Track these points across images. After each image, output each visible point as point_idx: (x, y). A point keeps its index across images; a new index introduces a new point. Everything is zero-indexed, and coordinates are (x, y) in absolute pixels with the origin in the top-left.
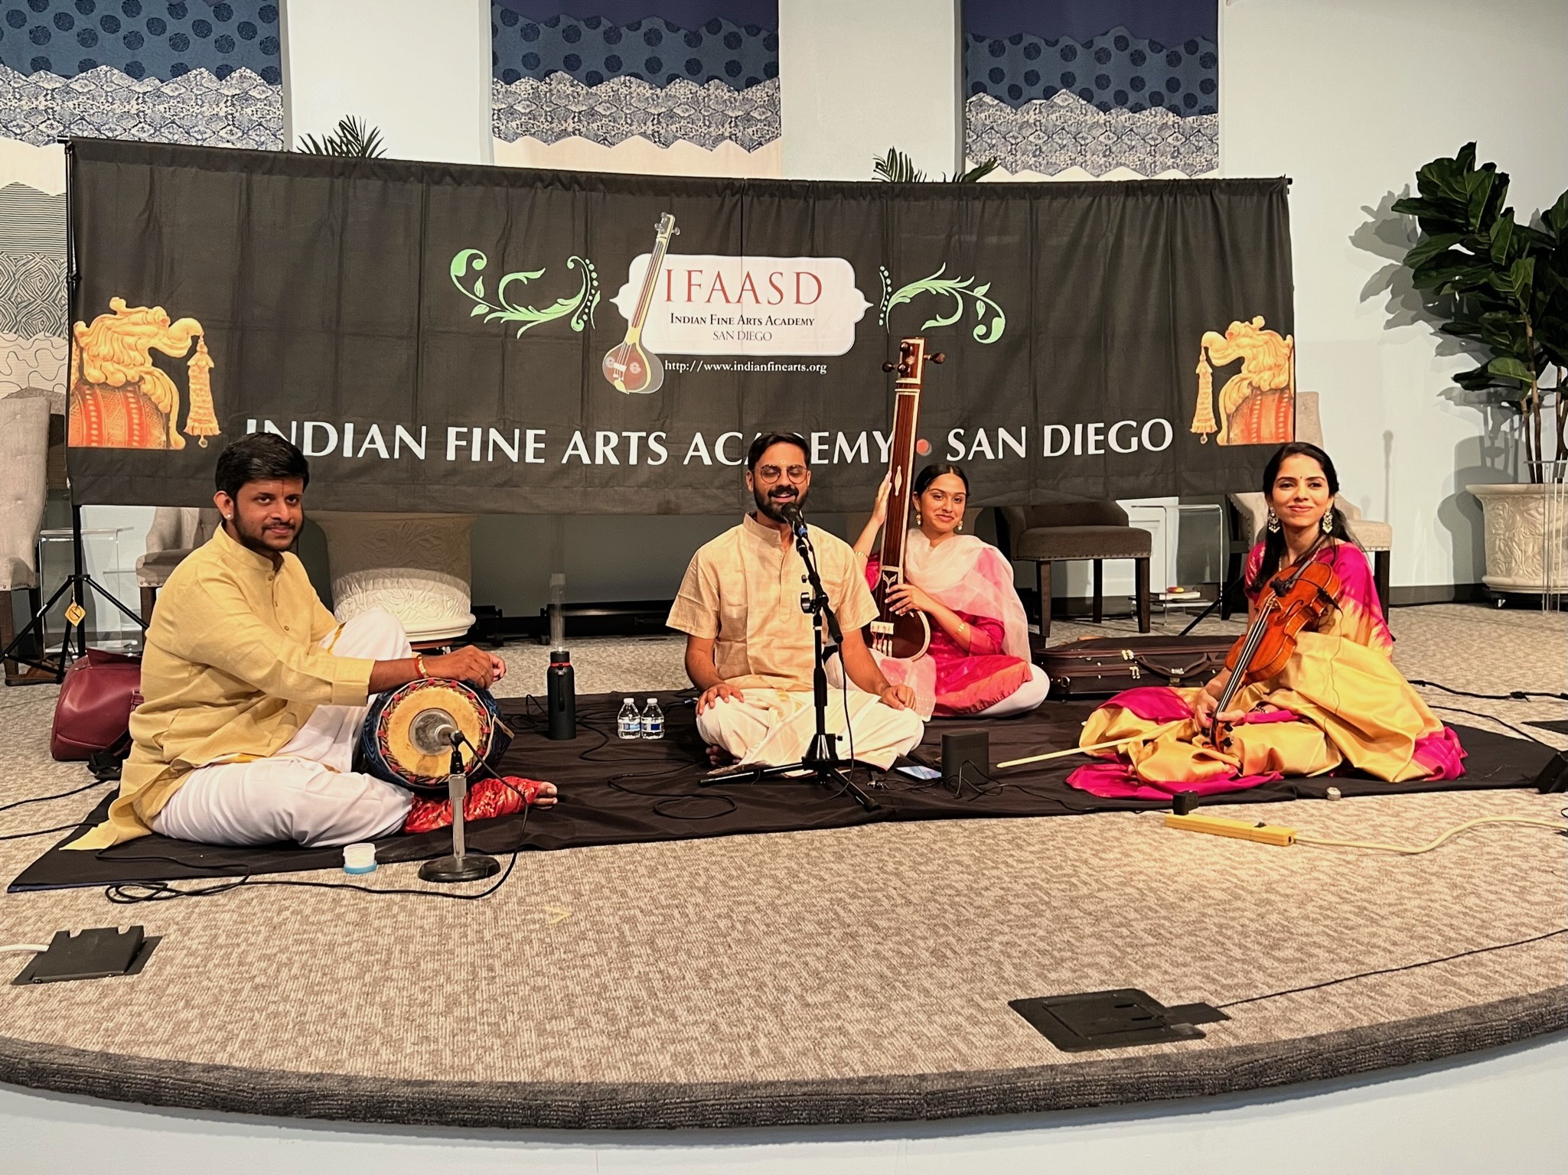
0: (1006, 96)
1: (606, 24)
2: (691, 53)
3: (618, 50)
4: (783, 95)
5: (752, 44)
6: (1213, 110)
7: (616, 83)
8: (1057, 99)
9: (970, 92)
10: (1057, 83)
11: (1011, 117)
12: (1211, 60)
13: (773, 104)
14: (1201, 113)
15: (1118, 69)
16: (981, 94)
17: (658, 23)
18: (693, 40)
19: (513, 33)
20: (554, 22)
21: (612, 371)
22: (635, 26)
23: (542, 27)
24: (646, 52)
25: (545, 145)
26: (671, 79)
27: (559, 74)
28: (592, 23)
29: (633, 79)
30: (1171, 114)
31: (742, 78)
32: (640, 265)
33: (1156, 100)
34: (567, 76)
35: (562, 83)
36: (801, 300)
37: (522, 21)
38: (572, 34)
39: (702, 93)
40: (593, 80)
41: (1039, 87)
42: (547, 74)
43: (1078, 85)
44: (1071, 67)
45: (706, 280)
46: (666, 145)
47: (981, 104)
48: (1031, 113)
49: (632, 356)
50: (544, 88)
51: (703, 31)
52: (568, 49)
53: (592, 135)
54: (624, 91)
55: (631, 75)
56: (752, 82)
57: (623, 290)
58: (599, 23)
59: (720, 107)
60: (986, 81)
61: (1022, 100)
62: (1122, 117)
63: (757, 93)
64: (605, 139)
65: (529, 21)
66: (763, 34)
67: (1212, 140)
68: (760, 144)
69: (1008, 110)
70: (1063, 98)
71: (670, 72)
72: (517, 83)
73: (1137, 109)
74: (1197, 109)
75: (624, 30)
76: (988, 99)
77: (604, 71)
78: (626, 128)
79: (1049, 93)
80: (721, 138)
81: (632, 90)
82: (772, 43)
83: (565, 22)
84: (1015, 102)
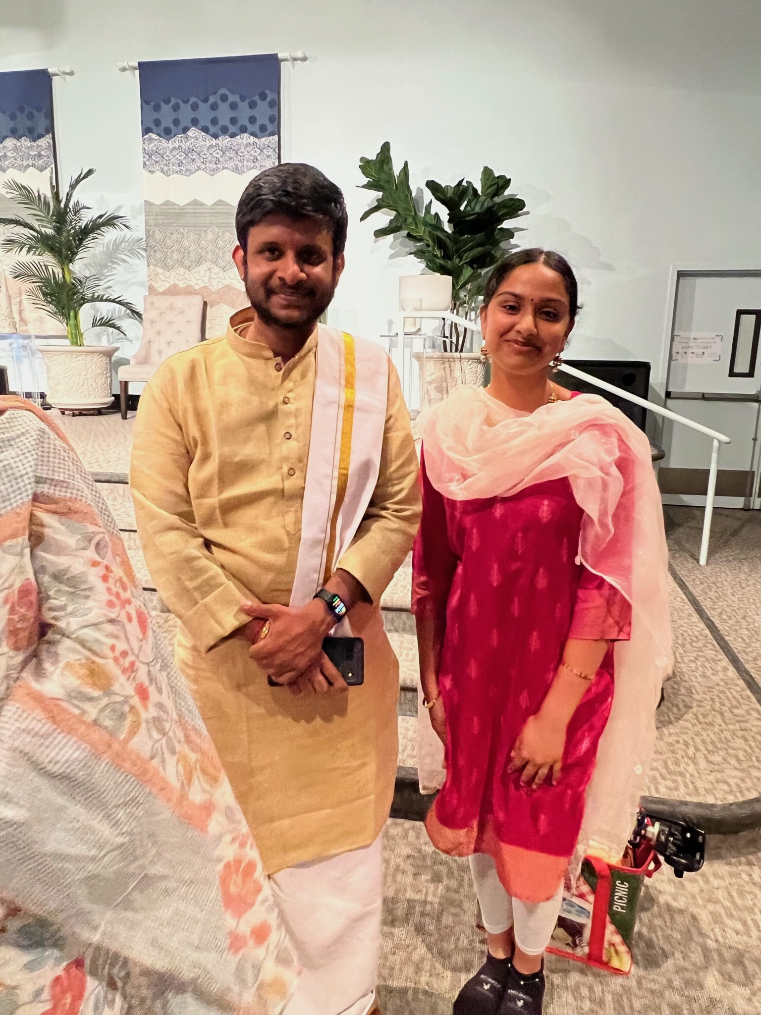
0: (163, 133)
2: (13, 124)
5: (39, 117)
6: (277, 132)
8: (190, 133)
9: (146, 132)
10: (190, 125)
11: (166, 145)
12: (276, 103)
13: (50, 147)
14: (271, 135)
15: (223, 113)
16: (150, 134)
18: (13, 117)
26: (5, 138)
30: (252, 137)
31: (35, 135)
33: (243, 130)
39: (18, 144)
41: (180, 127)
43: (200, 126)
44: (196, 114)
47: (150, 139)
48: (177, 141)
51: (17, 112)
56: (40, 136)
60: (153, 127)
61: (171, 135)
62: (224, 141)
67: (275, 150)
69: (164, 141)
70: (193, 132)
73: (233, 136)
74: (267, 133)
76: (154, 136)
79: (185, 130)
80: (28, 166)
84: (168, 137)
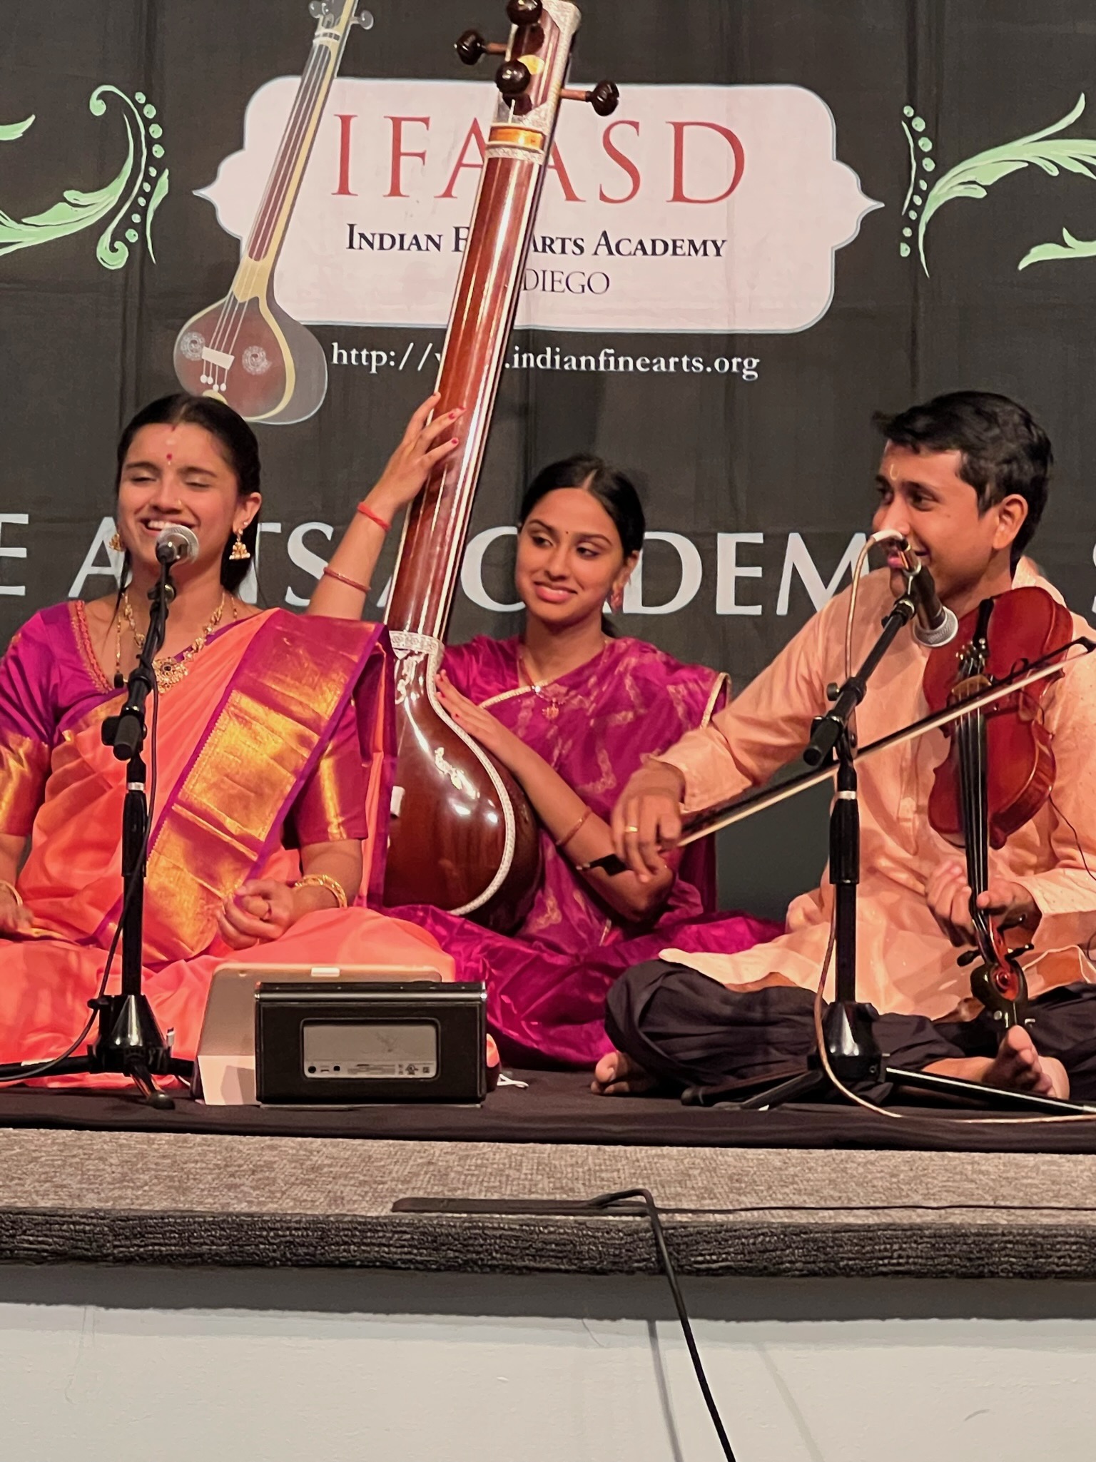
21: (200, 366)
32: (272, 104)
36: (686, 193)
45: (442, 142)
49: (249, 331)
57: (229, 167)
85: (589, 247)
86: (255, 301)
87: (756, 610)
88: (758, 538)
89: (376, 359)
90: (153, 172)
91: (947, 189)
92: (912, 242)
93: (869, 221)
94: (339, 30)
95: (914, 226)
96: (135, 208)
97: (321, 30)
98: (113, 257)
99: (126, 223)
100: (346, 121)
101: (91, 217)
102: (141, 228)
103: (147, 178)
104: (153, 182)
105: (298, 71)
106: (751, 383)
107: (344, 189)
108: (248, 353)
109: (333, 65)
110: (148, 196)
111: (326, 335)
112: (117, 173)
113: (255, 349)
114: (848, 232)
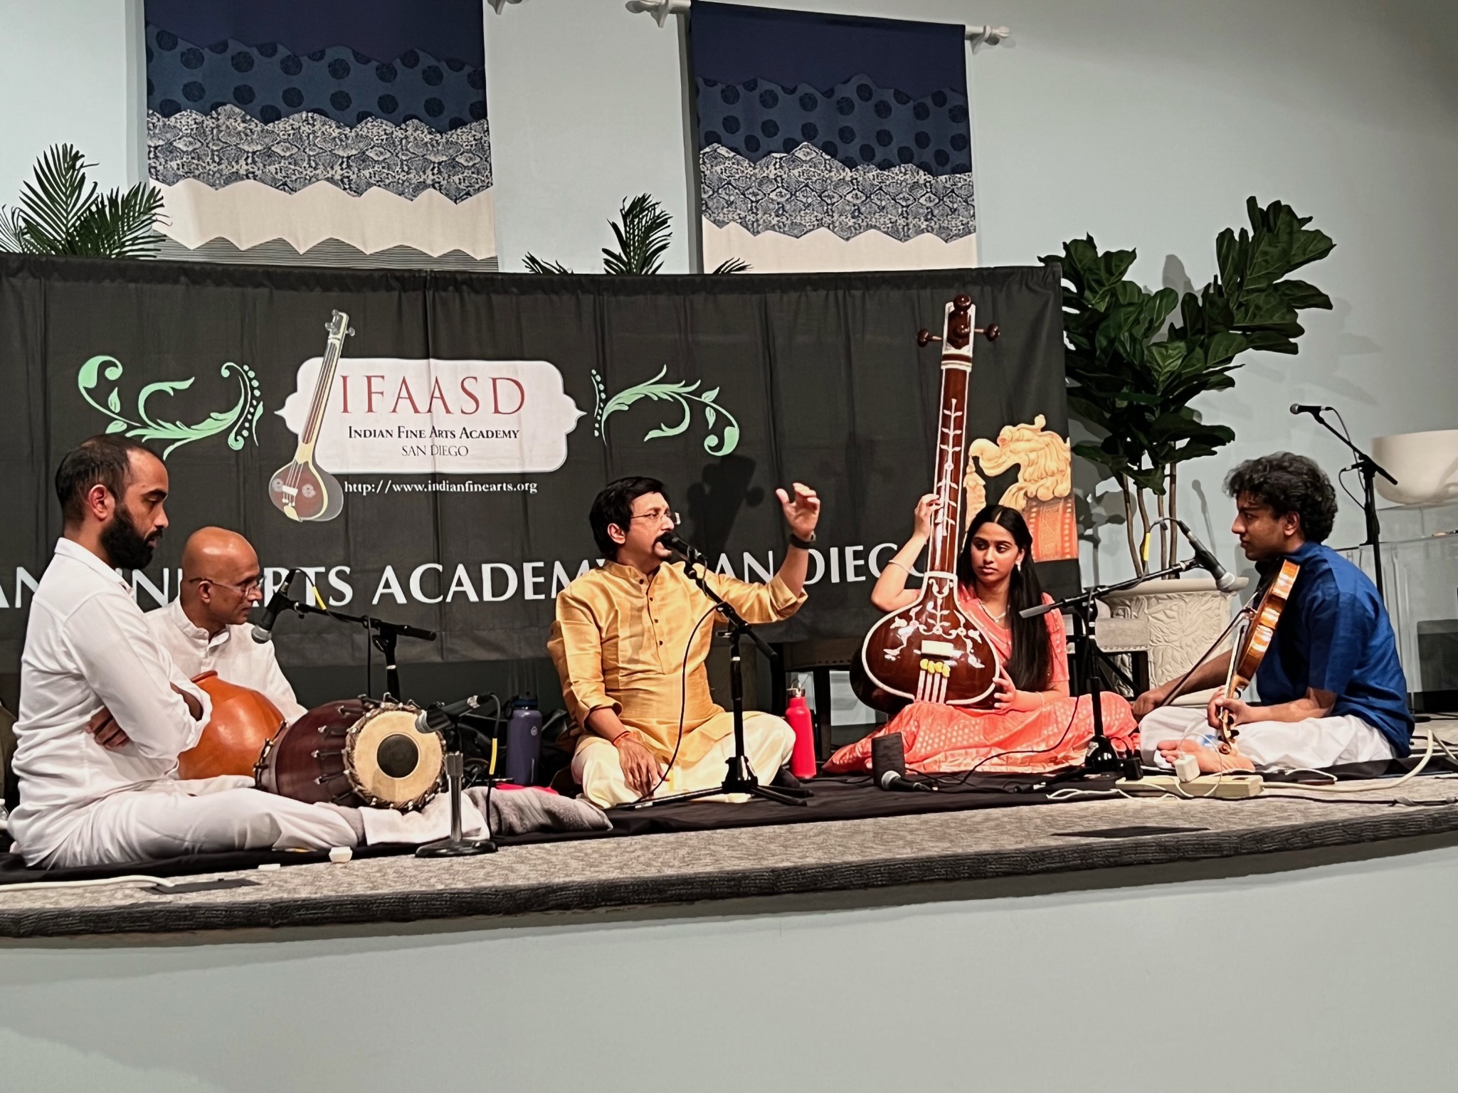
0: (743, 148)
1: (283, 52)
2: (384, 89)
3: (296, 82)
4: (493, 138)
5: (454, 80)
6: (967, 168)
7: (297, 119)
8: (799, 154)
9: (703, 142)
10: (798, 136)
11: (750, 171)
12: (962, 114)
13: (482, 149)
14: (954, 171)
15: (861, 120)
16: (716, 145)
17: (346, 54)
18: (386, 73)
19: (171, 58)
20: (221, 47)
21: (282, 494)
22: (318, 56)
23: (207, 53)
24: (333, 86)
25: (212, 189)
26: (361, 117)
27: (228, 107)
28: (268, 50)
29: (316, 116)
30: (921, 172)
31: (445, 118)
32: (309, 371)
33: (905, 157)
34: (237, 110)
35: (232, 118)
36: (500, 409)
37: (183, 46)
38: (242, 63)
39: (399, 134)
40: (268, 115)
41: (779, 139)
42: (215, 107)
43: (821, 138)
44: (813, 117)
45: (390, 387)
46: (359, 193)
47: (715, 156)
48: (771, 168)
49: (305, 476)
50: (209, 123)
51: (398, 63)
52: (238, 79)
53: (268, 179)
54: (306, 129)
55: (314, 111)
56: (456, 124)
57: (290, 400)
58: (275, 51)
59: (420, 152)
60: (720, 130)
61: (761, 152)
62: (871, 174)
63: (464, 136)
64: (285, 184)
65: (191, 46)
66: (468, 69)
67: (968, 201)
68: (468, 194)
69: (746, 163)
70: (804, 152)
71: (362, 109)
72: (177, 115)
73: (885, 165)
74: (948, 167)
75: (304, 60)
76: (723, 151)
77: (282, 106)
78: (309, 172)
79: (789, 146)
80: (422, 186)
81: (316, 128)
82: (478, 80)
83: (235, 47)
84: (753, 155)
85: (458, 435)
86: (306, 463)
87: (542, 597)
88: (541, 564)
89: (365, 489)
90: (255, 403)
91: (612, 406)
92: (599, 430)
93: (580, 420)
94: (339, 336)
95: (600, 422)
96: (246, 420)
97: (331, 336)
98: (236, 444)
99: (242, 427)
100: (345, 378)
101: (224, 426)
102: (250, 429)
103: (251, 405)
104: (255, 408)
105: (322, 355)
106: (534, 494)
107: (345, 410)
108: (305, 488)
109: (338, 352)
110: (253, 415)
111: (342, 478)
112: (236, 404)
113: (308, 486)
114: (571, 426)
